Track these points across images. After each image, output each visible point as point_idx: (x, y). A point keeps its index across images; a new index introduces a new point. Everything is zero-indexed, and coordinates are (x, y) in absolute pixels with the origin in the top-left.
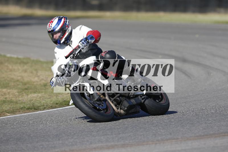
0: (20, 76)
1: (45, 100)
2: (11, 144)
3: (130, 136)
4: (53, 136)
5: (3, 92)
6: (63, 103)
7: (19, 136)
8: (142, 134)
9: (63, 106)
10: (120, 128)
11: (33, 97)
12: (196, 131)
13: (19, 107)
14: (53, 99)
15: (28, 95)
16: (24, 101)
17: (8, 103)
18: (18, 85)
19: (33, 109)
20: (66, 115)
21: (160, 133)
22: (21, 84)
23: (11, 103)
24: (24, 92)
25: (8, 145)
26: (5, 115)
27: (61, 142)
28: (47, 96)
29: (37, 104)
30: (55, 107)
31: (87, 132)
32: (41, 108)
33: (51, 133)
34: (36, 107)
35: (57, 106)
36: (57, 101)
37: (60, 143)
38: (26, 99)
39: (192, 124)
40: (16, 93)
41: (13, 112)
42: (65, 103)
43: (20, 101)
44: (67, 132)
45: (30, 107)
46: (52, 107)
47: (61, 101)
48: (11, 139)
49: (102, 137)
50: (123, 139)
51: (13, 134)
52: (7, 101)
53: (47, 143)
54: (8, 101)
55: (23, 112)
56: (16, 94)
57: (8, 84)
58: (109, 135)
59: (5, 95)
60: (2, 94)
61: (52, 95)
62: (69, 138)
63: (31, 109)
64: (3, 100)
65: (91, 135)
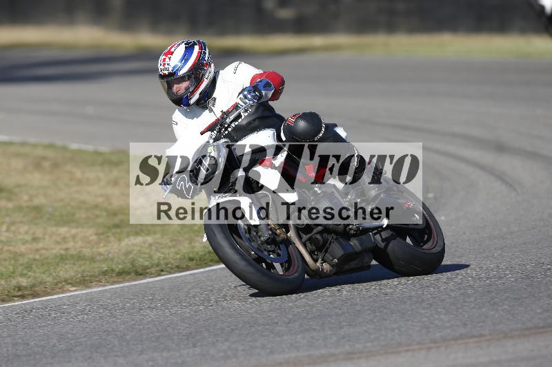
0: (102, 196)
1: (162, 250)
2: (76, 359)
3: (365, 331)
4: (180, 337)
5: (60, 235)
6: (206, 257)
7: (97, 339)
8: (395, 326)
9: (206, 264)
10: (343, 313)
11: (133, 245)
12: (526, 316)
13: (98, 269)
14: (182, 248)
15: (120, 240)
16: (110, 255)
17: (72, 262)
18: (97, 217)
19: (133, 274)
20: (212, 286)
21: (439, 324)
22: (104, 214)
23: (78, 261)
24: (110, 234)
25: (69, 362)
26: (65, 289)
27: (198, 350)
28: (168, 241)
29: (143, 261)
30: (188, 268)
31: (263, 325)
32: (153, 270)
33: (176, 331)
34: (139, 270)
35: (190, 264)
36: (192, 252)
37: (196, 353)
38: (117, 250)
39: (519, 299)
40: (91, 235)
41: (84, 282)
42: (210, 258)
43: (100, 254)
44: (215, 325)
45: (126, 270)
46: (180, 269)
47: (200, 254)
48: (78, 348)
49: (299, 336)
50: (349, 341)
51: (83, 335)
52: (68, 256)
53: (165, 354)
54: (72, 256)
55: (108, 282)
56: (91, 238)
57: (73, 215)
58: (315, 330)
59: (66, 242)
60: (58, 239)
61: (180, 238)
62: (217, 341)
63: (128, 273)
64: (58, 254)
65: (272, 333)
